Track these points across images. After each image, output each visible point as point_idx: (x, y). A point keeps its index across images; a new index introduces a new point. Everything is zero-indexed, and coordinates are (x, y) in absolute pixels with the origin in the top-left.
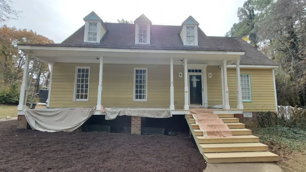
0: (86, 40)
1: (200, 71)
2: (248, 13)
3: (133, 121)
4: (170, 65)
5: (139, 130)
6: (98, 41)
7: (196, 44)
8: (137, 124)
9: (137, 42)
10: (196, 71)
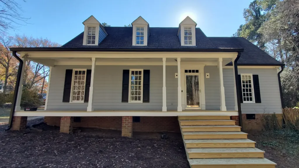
0: (85, 43)
1: (197, 71)
2: (254, 14)
3: (124, 123)
4: (162, 66)
5: (130, 132)
6: (97, 44)
7: (194, 44)
8: (128, 127)
9: (134, 44)
10: (193, 71)
